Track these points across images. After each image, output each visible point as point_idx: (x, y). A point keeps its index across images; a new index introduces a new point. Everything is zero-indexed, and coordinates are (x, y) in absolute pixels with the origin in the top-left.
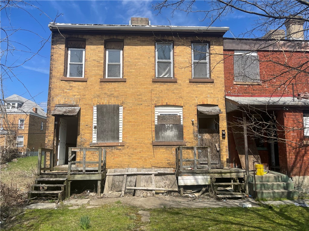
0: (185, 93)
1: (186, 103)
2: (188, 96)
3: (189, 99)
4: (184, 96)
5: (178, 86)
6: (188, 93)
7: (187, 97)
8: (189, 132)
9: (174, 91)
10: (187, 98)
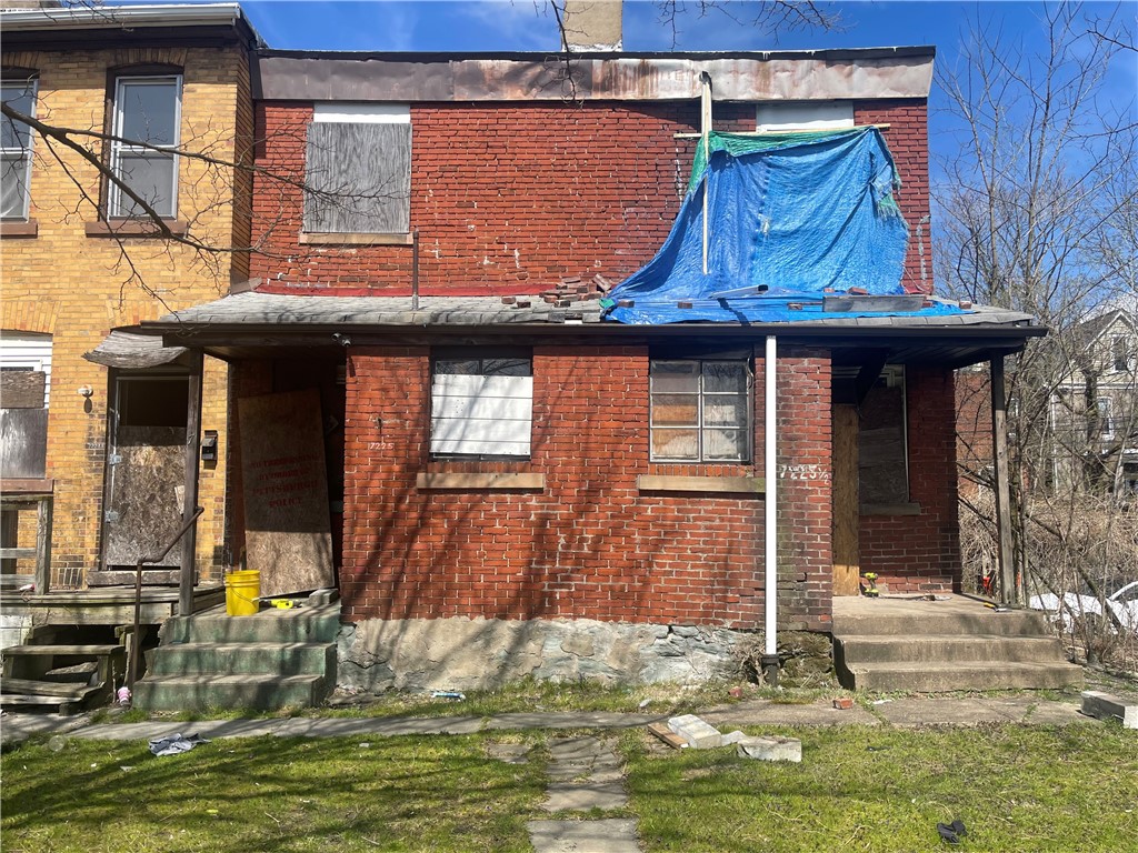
0: (68, 280)
1: (69, 321)
2: (78, 291)
3: (79, 304)
4: (59, 292)
5: (38, 250)
6: (76, 278)
7: (75, 297)
8: (71, 441)
9: (24, 274)
10: (70, 301)
